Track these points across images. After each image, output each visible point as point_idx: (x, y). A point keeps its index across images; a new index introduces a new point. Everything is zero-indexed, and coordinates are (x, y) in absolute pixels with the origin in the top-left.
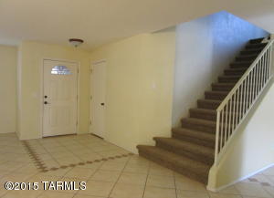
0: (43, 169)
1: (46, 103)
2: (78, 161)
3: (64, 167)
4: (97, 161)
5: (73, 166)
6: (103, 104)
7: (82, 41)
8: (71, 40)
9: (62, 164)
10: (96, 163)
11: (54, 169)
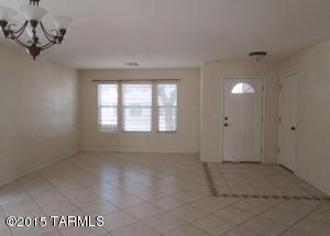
0: (215, 193)
1: (226, 125)
2: (253, 193)
3: (236, 196)
4: (276, 197)
5: (245, 196)
6: (293, 129)
7: (264, 54)
8: (251, 54)
9: (234, 192)
10: (274, 200)
11: (225, 195)
